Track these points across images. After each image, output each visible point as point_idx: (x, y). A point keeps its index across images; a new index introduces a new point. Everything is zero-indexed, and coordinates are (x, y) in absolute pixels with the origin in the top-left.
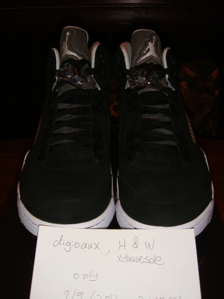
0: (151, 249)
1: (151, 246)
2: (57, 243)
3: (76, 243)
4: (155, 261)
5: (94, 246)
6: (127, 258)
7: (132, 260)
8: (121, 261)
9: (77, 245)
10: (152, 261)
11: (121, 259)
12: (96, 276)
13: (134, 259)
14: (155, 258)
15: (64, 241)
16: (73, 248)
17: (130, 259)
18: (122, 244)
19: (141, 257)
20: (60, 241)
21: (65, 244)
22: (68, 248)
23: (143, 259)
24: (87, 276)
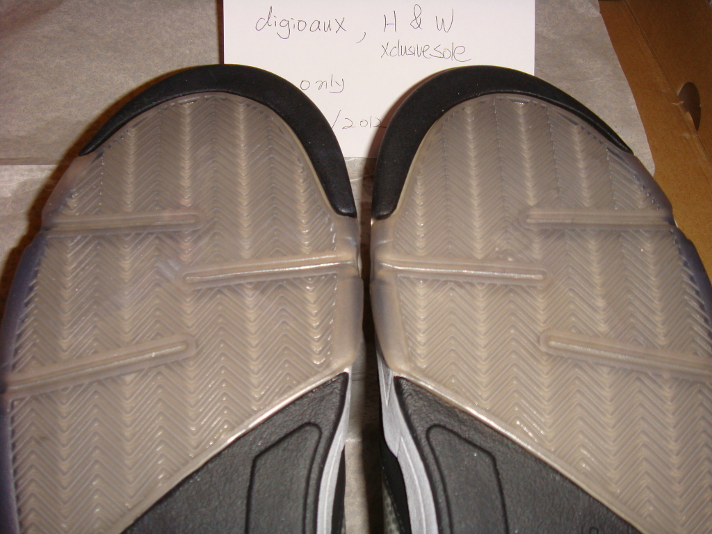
0: (447, 30)
1: (447, 25)
2: (263, 22)
3: (300, 21)
4: (452, 54)
5: (335, 26)
6: (400, 47)
7: (408, 52)
8: (389, 54)
9: (302, 25)
10: (447, 54)
11: (388, 51)
12: (341, 83)
13: (412, 50)
14: (454, 50)
15: (275, 19)
16: (294, 31)
17: (403, 51)
18: (390, 20)
19: (427, 47)
20: (269, 18)
21: (278, 24)
22: (284, 32)
23: (431, 51)
24: (324, 84)
